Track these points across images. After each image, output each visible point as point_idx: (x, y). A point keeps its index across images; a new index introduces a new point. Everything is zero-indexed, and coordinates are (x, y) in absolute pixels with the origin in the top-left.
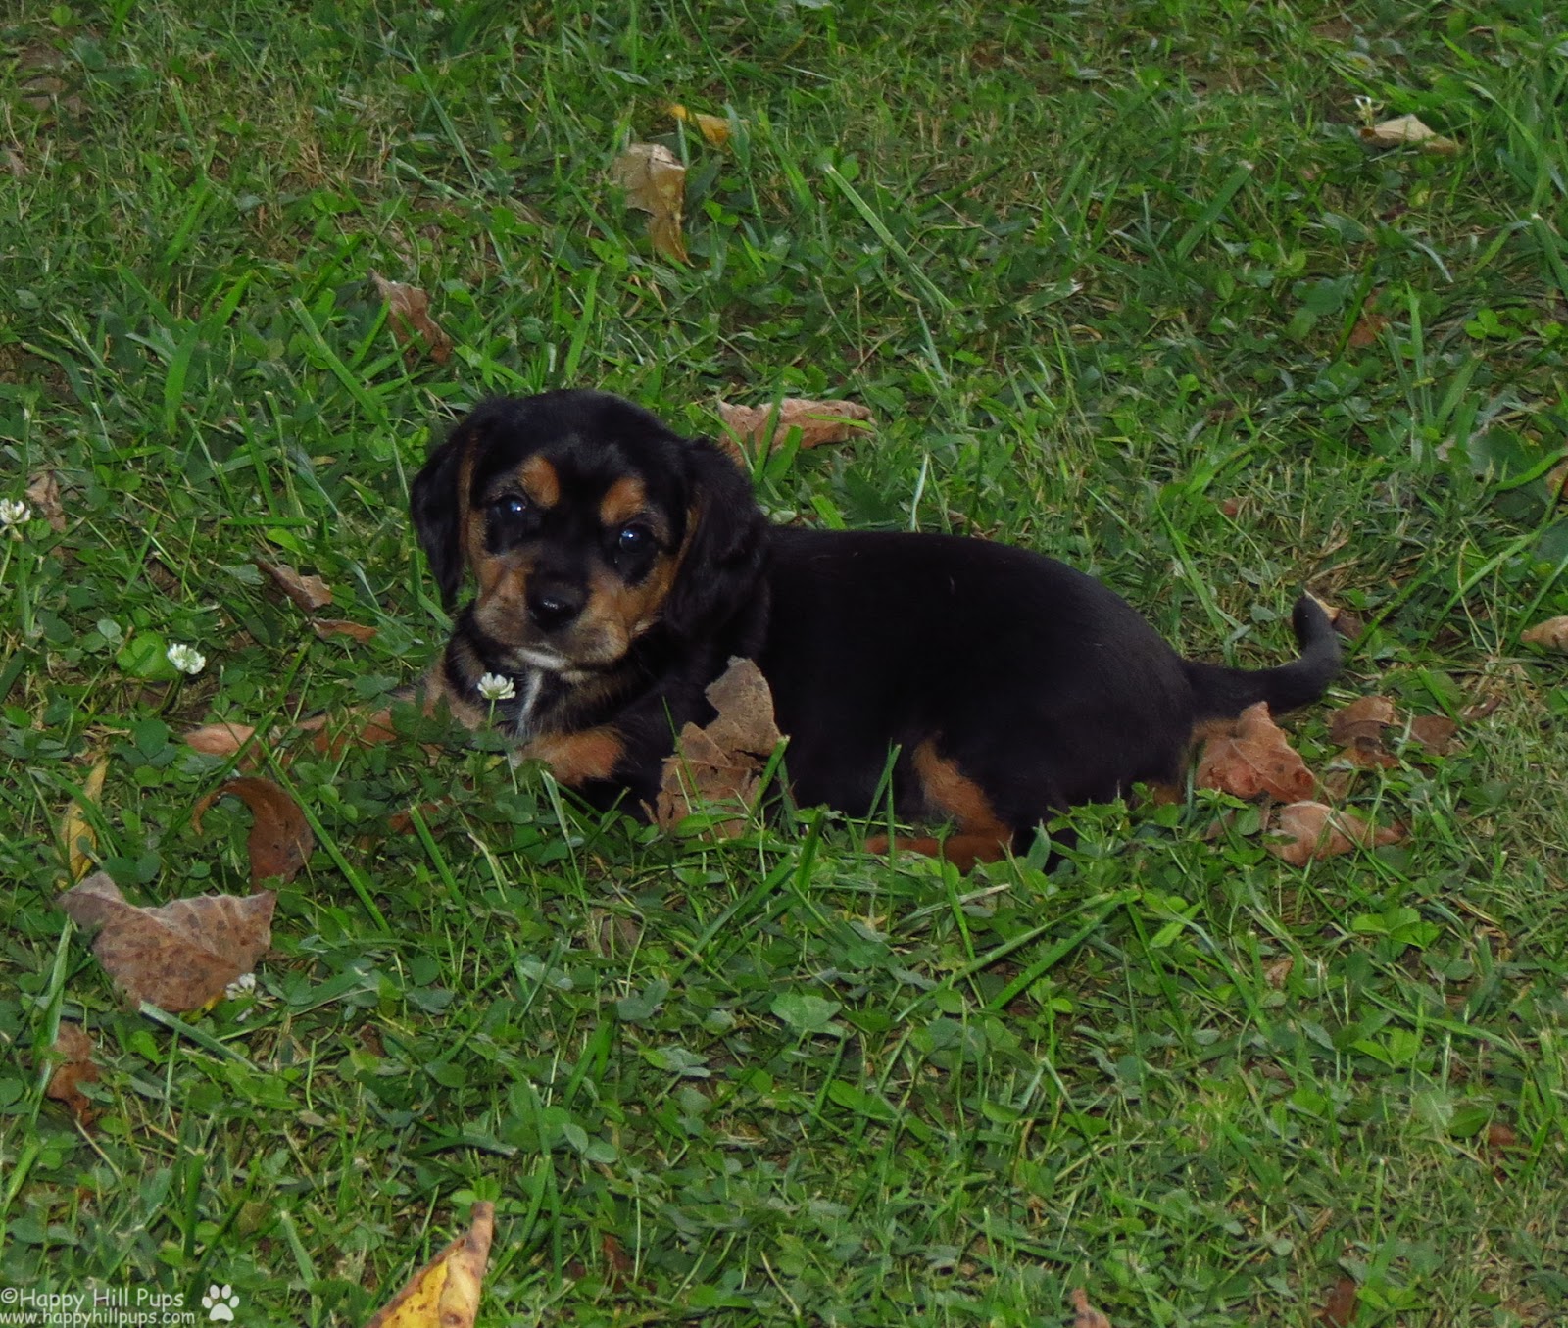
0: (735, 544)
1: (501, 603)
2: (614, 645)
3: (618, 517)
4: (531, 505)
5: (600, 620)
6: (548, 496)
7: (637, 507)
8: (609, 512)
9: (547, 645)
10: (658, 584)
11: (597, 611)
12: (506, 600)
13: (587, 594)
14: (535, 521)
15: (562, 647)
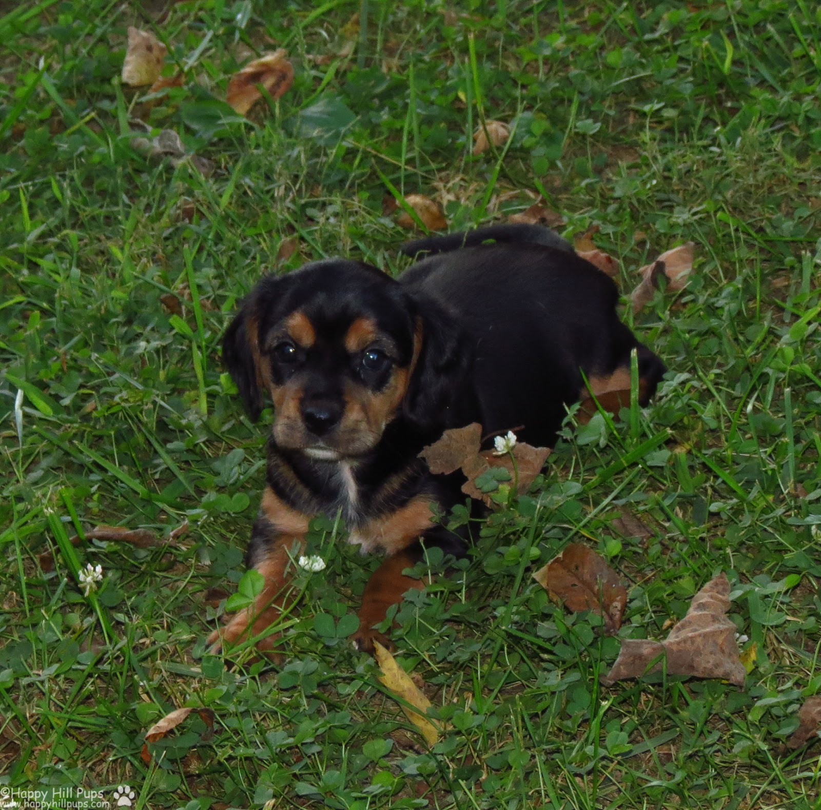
0: (447, 355)
1: (285, 421)
2: (368, 439)
3: (358, 345)
4: (297, 346)
5: (357, 422)
6: (307, 339)
7: (371, 337)
8: (352, 343)
9: (321, 444)
10: (396, 388)
11: (353, 415)
12: (288, 418)
13: (343, 405)
14: (302, 358)
15: (332, 444)
